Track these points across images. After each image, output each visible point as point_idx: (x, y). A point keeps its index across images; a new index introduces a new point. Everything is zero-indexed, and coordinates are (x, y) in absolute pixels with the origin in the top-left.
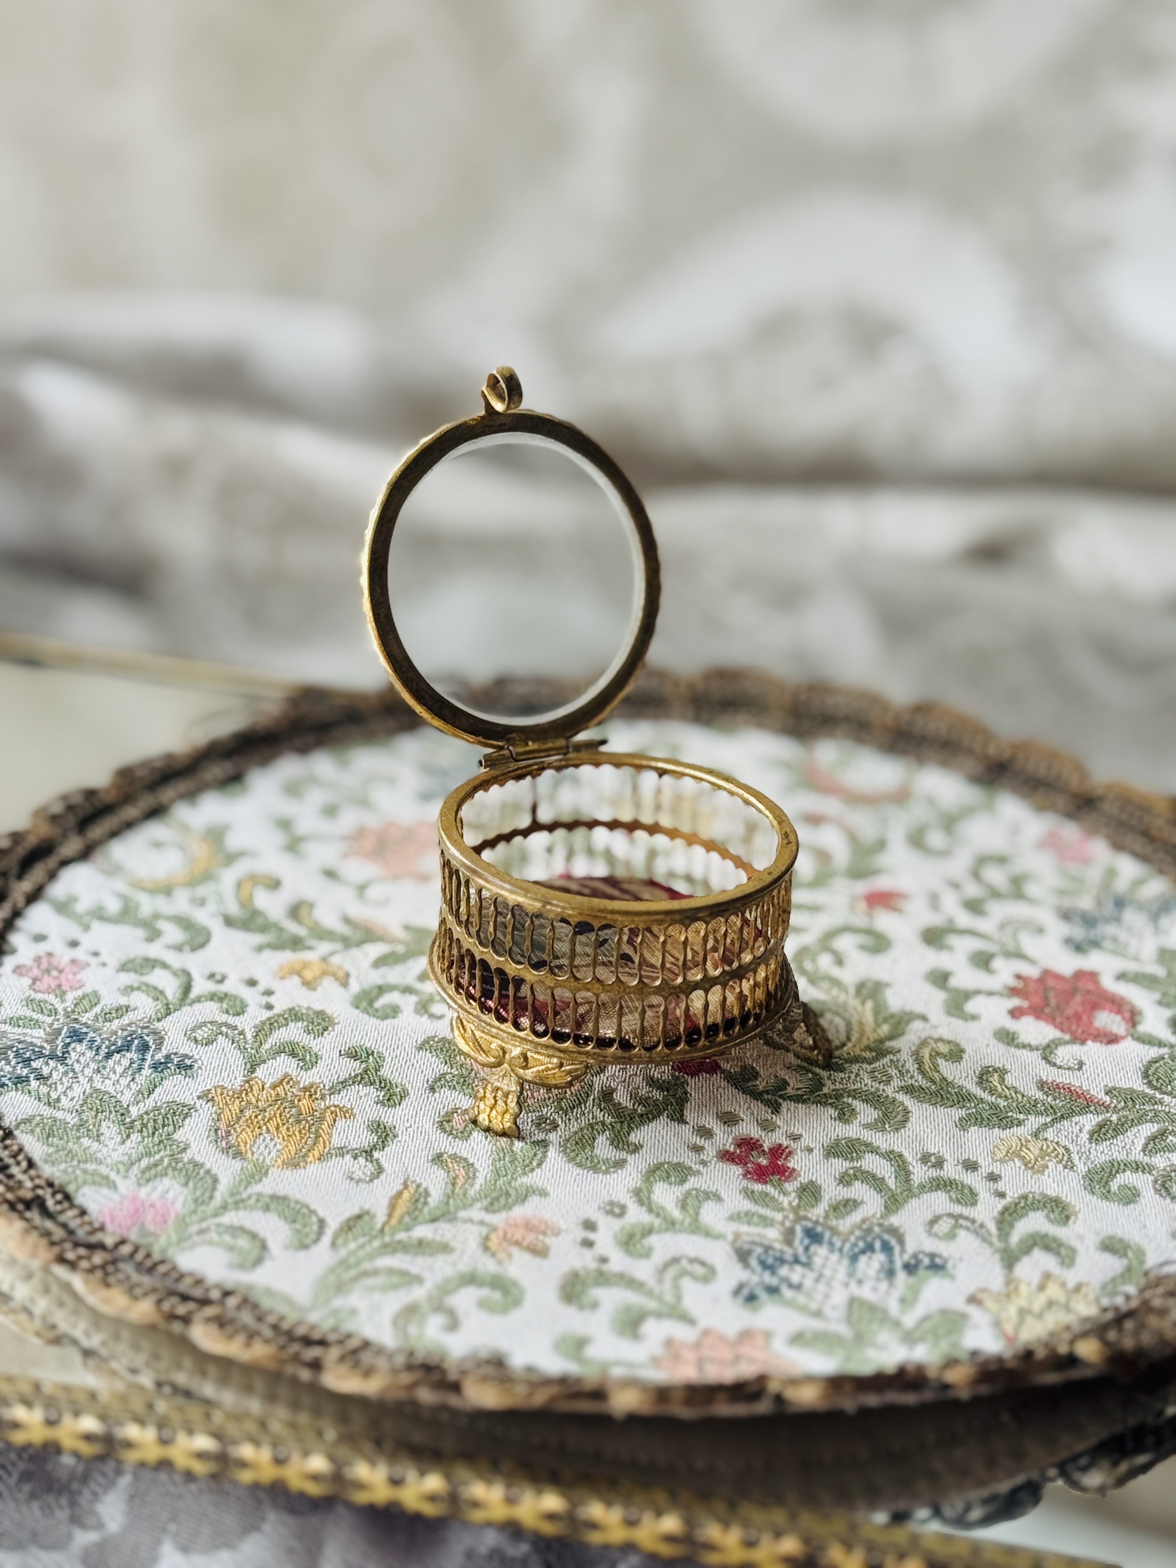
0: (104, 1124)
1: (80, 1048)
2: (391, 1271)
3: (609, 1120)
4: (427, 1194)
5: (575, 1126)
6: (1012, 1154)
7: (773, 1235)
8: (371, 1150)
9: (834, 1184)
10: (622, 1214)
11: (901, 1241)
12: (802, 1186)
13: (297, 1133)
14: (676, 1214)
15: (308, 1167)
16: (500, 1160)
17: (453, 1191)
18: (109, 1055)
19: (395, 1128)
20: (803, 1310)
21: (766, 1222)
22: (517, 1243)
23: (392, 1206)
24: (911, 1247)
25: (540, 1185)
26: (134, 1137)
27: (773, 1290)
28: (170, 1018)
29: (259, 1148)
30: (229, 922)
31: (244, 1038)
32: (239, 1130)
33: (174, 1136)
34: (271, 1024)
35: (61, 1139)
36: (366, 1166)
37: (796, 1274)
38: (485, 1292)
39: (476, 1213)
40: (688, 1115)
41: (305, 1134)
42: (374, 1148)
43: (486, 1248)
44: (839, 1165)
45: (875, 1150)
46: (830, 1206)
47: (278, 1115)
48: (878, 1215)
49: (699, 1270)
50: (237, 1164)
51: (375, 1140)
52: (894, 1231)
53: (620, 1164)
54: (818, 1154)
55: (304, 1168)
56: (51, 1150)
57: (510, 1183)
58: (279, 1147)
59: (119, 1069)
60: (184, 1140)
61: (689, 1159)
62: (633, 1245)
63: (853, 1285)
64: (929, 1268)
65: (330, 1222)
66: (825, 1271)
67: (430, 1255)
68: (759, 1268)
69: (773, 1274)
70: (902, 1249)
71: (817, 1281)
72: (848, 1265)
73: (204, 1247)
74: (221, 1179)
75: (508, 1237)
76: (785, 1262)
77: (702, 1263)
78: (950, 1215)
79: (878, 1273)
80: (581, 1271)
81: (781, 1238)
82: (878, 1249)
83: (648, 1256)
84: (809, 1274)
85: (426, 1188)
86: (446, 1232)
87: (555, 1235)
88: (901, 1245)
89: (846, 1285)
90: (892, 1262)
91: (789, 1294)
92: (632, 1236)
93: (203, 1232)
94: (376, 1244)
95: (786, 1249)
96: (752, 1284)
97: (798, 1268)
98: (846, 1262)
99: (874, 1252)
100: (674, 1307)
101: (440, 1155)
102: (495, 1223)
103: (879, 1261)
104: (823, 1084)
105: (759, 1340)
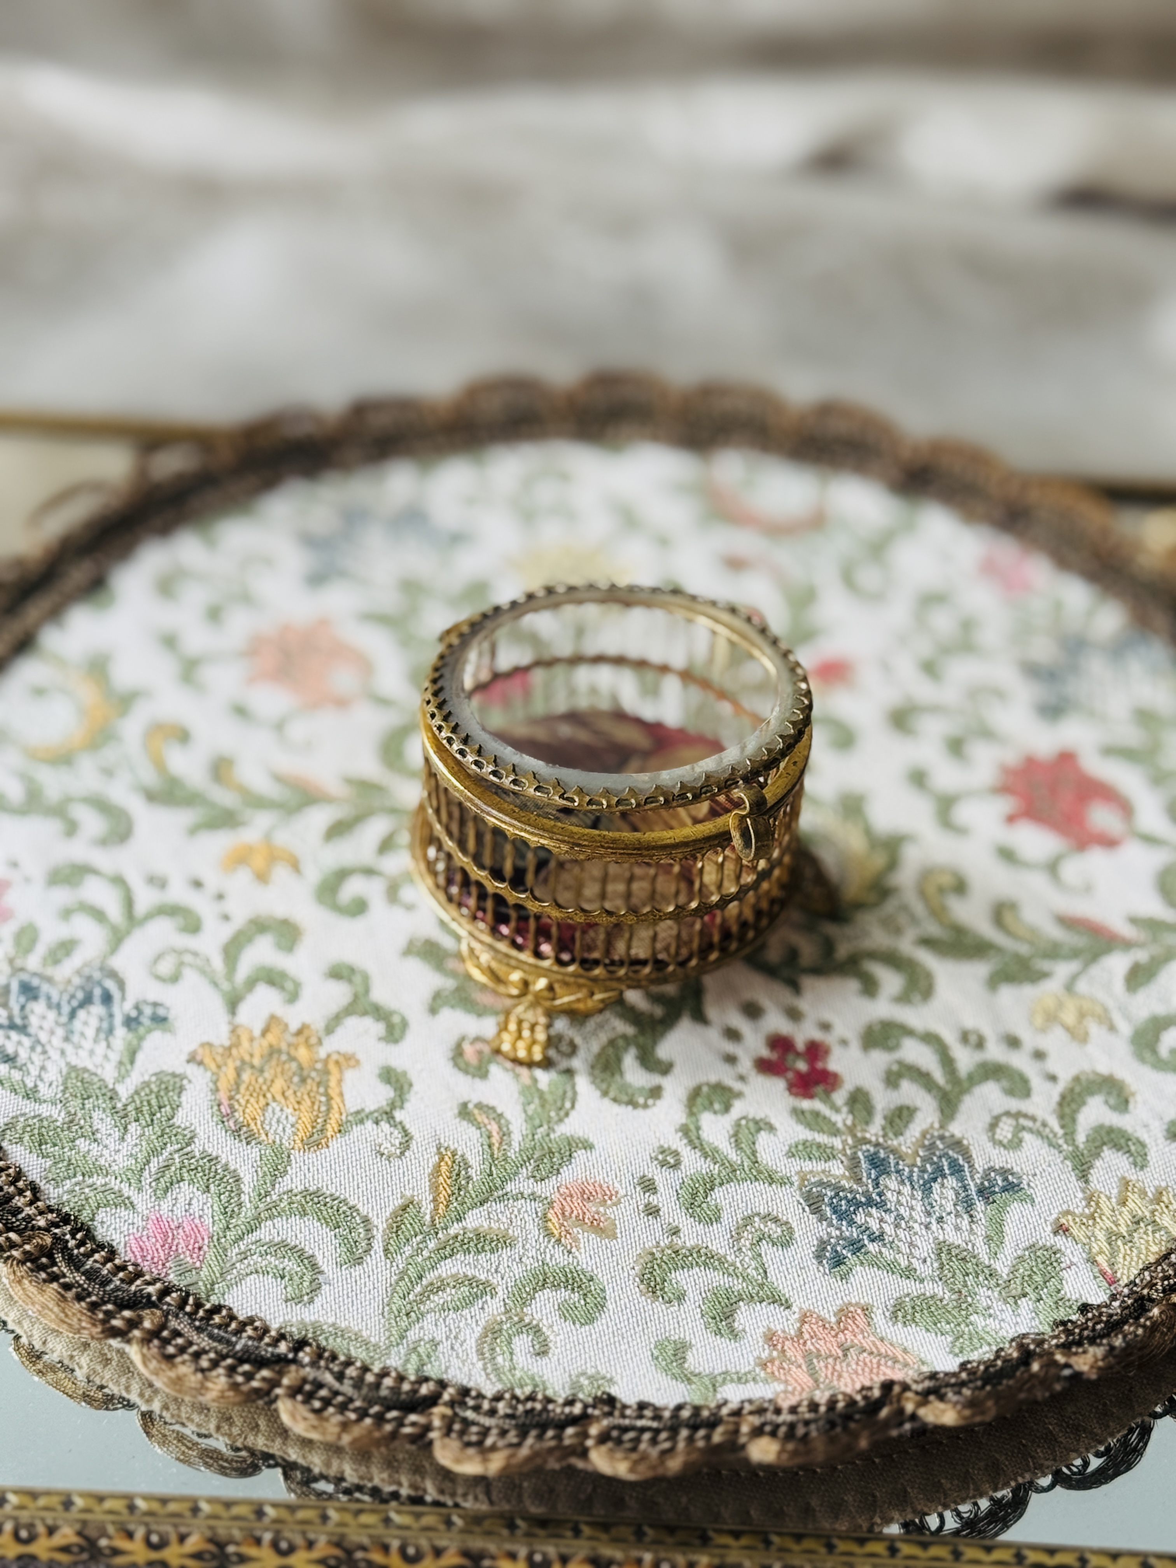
0: (95, 1115)
1: (38, 1008)
2: (459, 1281)
3: (629, 1031)
4: (467, 1166)
5: (595, 1047)
6: (1052, 1018)
7: (837, 1169)
8: (391, 1110)
9: (882, 1086)
10: (676, 1166)
11: (968, 1158)
12: (850, 1096)
13: (306, 1097)
14: (733, 1156)
15: (330, 1144)
16: (529, 1104)
17: (492, 1155)
18: (73, 1015)
19: (407, 1073)
20: (891, 1267)
21: (826, 1153)
22: (580, 1221)
23: (435, 1188)
24: (980, 1164)
25: (581, 1134)
26: (133, 1127)
27: (856, 1246)
28: (123, 949)
29: (270, 1124)
30: (150, 796)
31: (213, 968)
32: (243, 1102)
33: (175, 1120)
34: (236, 943)
35: (55, 1145)
36: (391, 1133)
37: (874, 1219)
38: (563, 1294)
39: (523, 1184)
40: (709, 1011)
41: (315, 1097)
42: (393, 1106)
43: (549, 1235)
44: (880, 1059)
45: (910, 1033)
46: (885, 1118)
47: (279, 1075)
48: (937, 1125)
49: (776, 1231)
50: (254, 1152)
51: (392, 1095)
52: (957, 1144)
53: (656, 1092)
54: (854, 1047)
55: (328, 1146)
56: (49, 1163)
57: (548, 1135)
58: (292, 1119)
59: (90, 1032)
60: (188, 1124)
61: (725, 1076)
62: (700, 1206)
63: (934, 1226)
64: (1004, 1190)
65: (375, 1221)
66: (902, 1210)
67: (492, 1251)
68: (834, 1217)
69: (851, 1223)
70: (971, 1166)
71: (897, 1226)
72: (923, 1198)
73: (252, 1277)
74: (242, 1175)
75: (567, 1214)
76: (859, 1205)
77: (776, 1220)
78: (1008, 1114)
79: (955, 1205)
80: (654, 1250)
81: (847, 1174)
82: (947, 1172)
83: (718, 1220)
84: (886, 1217)
85: (462, 1156)
86: (500, 1215)
87: (615, 1204)
88: (968, 1162)
89: (927, 1227)
90: (965, 1188)
91: (872, 1247)
92: (694, 1196)
93: (244, 1256)
94: (432, 1245)
95: (855, 1186)
96: (832, 1240)
97: (873, 1211)
98: (919, 1194)
99: (944, 1176)
100: (761, 1286)
101: (465, 1105)
102: (548, 1194)
103: (953, 1188)
104: (834, 945)
105: (860, 1318)
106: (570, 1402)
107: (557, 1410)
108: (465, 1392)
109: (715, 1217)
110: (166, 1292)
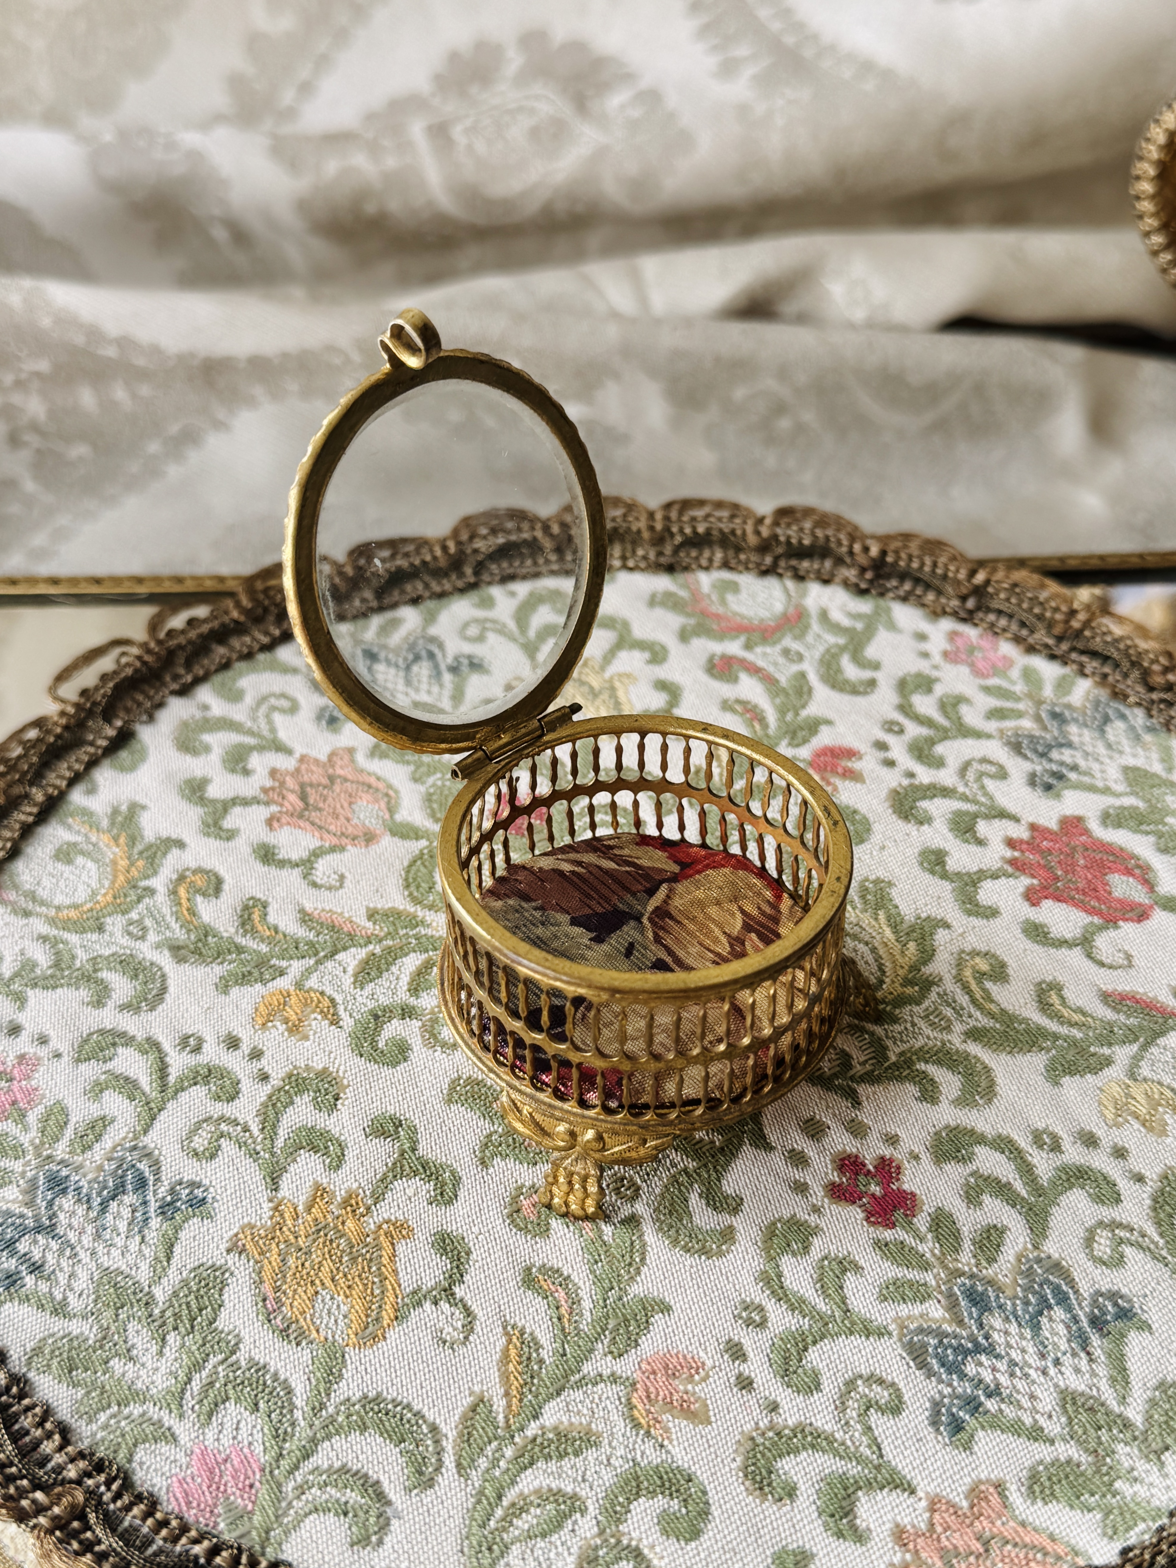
0: (130, 1326)
1: (67, 1203)
2: (541, 1496)
3: (692, 1165)
4: (538, 1346)
5: (658, 1185)
6: (1123, 1112)
7: (936, 1311)
8: (450, 1285)
9: (964, 1205)
10: (762, 1324)
11: (1071, 1283)
12: (932, 1220)
13: (357, 1279)
14: (822, 1305)
15: (387, 1335)
16: (596, 1262)
17: (563, 1330)
18: (104, 1207)
19: (463, 1238)
20: (1016, 1429)
21: (921, 1294)
22: (669, 1404)
23: (505, 1378)
24: (1085, 1290)
25: (656, 1294)
26: (171, 1338)
27: (973, 1405)
28: (157, 1125)
29: (321, 1317)
30: (177, 953)
31: (251, 1136)
32: (289, 1293)
33: (217, 1323)
34: (274, 1105)
35: (86, 1370)
36: (453, 1314)
37: (986, 1368)
38: (661, 1502)
39: (602, 1363)
40: (773, 1138)
41: (367, 1278)
42: (452, 1280)
43: (637, 1426)
44: (955, 1172)
45: (981, 1140)
46: (974, 1244)
47: (327, 1256)
48: (1030, 1246)
49: (883, 1395)
50: (305, 1355)
51: (449, 1266)
52: (1056, 1267)
53: (729, 1235)
54: (926, 1159)
55: (385, 1338)
56: (81, 1392)
57: (620, 1299)
58: (344, 1309)
59: (122, 1226)
60: (232, 1327)
61: (800, 1208)
62: (795, 1372)
63: (1052, 1371)
64: (1117, 1317)
65: (444, 1428)
66: (1013, 1354)
67: (577, 1454)
68: (942, 1370)
69: (963, 1376)
70: (1076, 1292)
71: (1012, 1375)
72: (1033, 1337)
73: (311, 1517)
74: (293, 1385)
75: (653, 1396)
76: (966, 1352)
77: (881, 1382)
78: (1100, 1224)
79: (1069, 1341)
80: (754, 1434)
81: (947, 1315)
82: (1052, 1301)
83: (818, 1387)
84: (999, 1365)
85: (531, 1334)
86: (580, 1405)
87: (704, 1380)
88: (1072, 1287)
89: (1044, 1373)
90: (1075, 1319)
91: (991, 1405)
92: (787, 1360)
93: (301, 1490)
94: (509, 1452)
95: (958, 1330)
96: (946, 1400)
97: (983, 1358)
98: (1028, 1333)
99: (1050, 1307)
100: (878, 1468)
101: (528, 1269)
102: (629, 1373)
103: (1062, 1321)
104: (885, 1048)
105: (995, 1500)
109: (815, 1383)
110: (215, 1551)
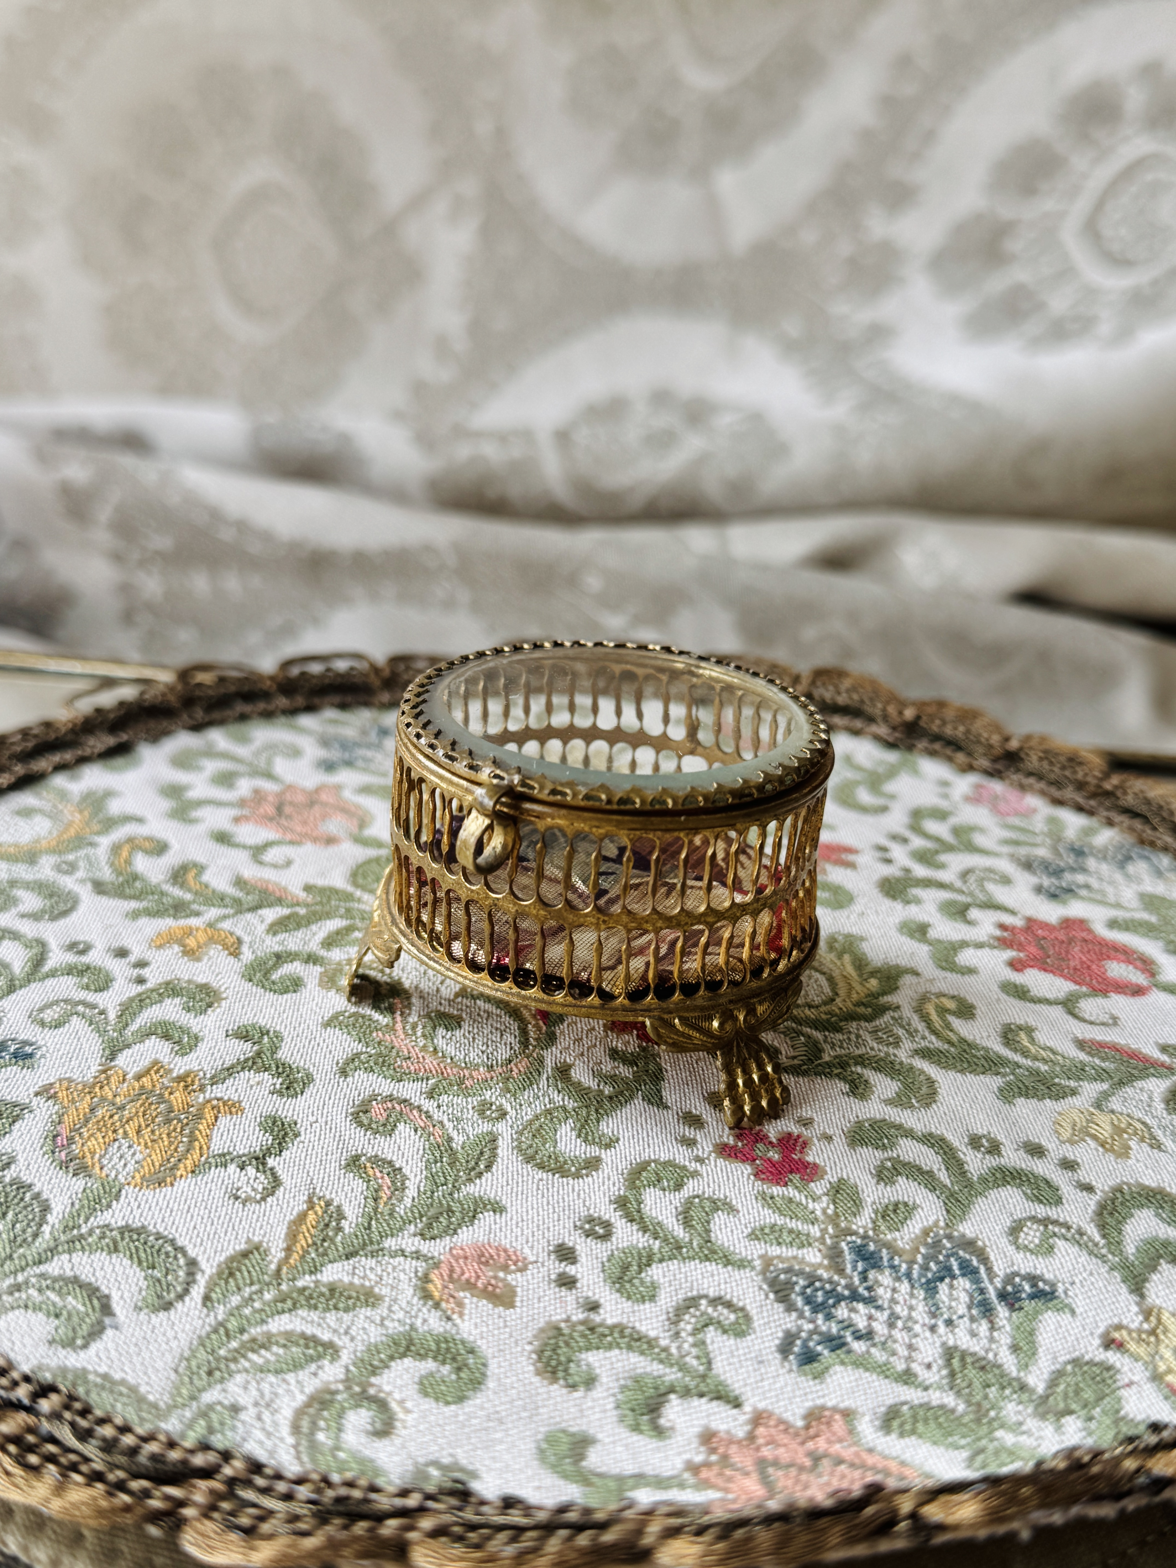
2: (290, 1338)
3: (571, 1104)
4: (341, 1216)
5: (528, 1114)
6: (1081, 1133)
7: (813, 1256)
8: (264, 1156)
9: (874, 1181)
10: (606, 1237)
11: (984, 1260)
12: (832, 1187)
13: (164, 1136)
14: (680, 1232)
15: (176, 1184)
16: (436, 1162)
17: (375, 1210)
19: (296, 1124)
20: (884, 1371)
21: (800, 1240)
22: (470, 1286)
23: (292, 1236)
24: (1000, 1268)
25: (492, 1196)
27: (836, 1343)
28: (13, 996)
29: (111, 1159)
30: (99, 887)
31: (105, 1019)
32: (86, 1135)
34: (140, 1001)
36: (256, 1178)
37: (860, 1315)
38: (430, 1365)
39: (408, 1241)
40: (669, 1095)
41: (176, 1137)
42: (268, 1152)
43: (426, 1296)
44: (870, 1156)
45: (909, 1134)
46: (876, 1212)
47: (141, 1114)
48: (942, 1224)
49: (727, 1316)
50: (79, 1184)
51: (270, 1142)
52: (969, 1244)
53: (592, 1164)
54: (840, 1142)
55: (172, 1185)
57: (451, 1194)
58: (139, 1157)
60: (10, 1150)
61: (681, 1156)
62: (630, 1281)
63: (942, 1329)
64: (1034, 1297)
65: (203, 1265)
66: (898, 1309)
67: (347, 1310)
68: (807, 1308)
69: (829, 1317)
70: (989, 1270)
71: (891, 1325)
72: (925, 1299)
73: (17, 1312)
74: (53, 1206)
75: (455, 1276)
76: (840, 1298)
77: (729, 1305)
78: (1033, 1219)
79: (970, 1308)
80: (563, 1325)
81: (826, 1262)
82: (957, 1272)
83: (653, 1298)
84: (877, 1314)
85: (338, 1207)
86: (368, 1272)
87: (521, 1270)
88: (985, 1264)
89: (933, 1329)
90: (982, 1291)
91: (859, 1347)
92: (625, 1268)
93: (18, 1288)
94: (269, 1296)
95: (836, 1278)
96: (803, 1335)
97: (860, 1306)
98: (921, 1294)
99: (953, 1277)
100: (704, 1377)
101: (356, 1159)
102: (436, 1254)
103: (964, 1290)
104: (821, 1051)
105: (839, 1425)
106: (404, 1493)
107: (384, 1502)
108: (256, 1467)
109: (651, 1295)
